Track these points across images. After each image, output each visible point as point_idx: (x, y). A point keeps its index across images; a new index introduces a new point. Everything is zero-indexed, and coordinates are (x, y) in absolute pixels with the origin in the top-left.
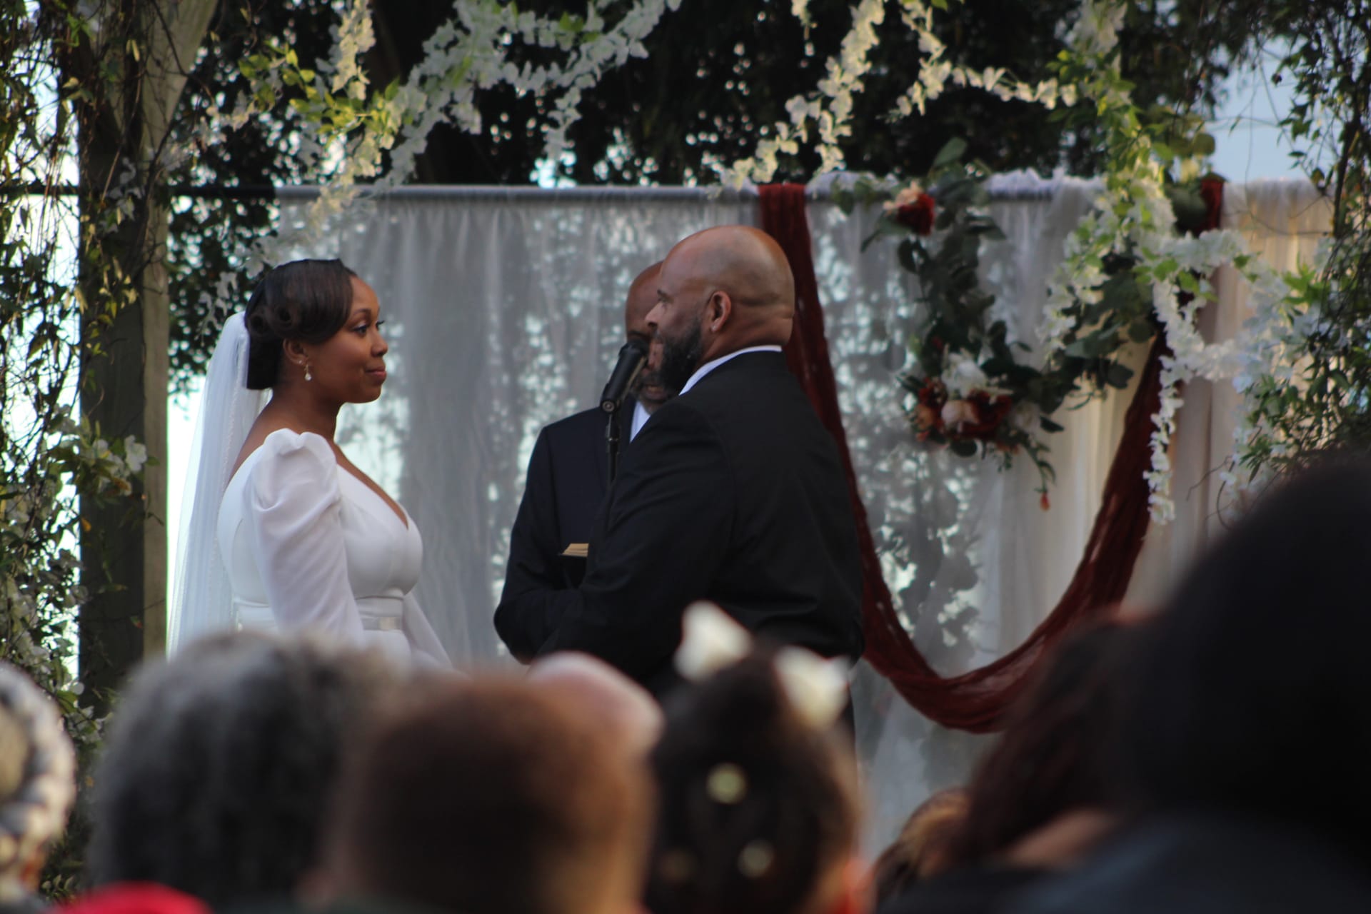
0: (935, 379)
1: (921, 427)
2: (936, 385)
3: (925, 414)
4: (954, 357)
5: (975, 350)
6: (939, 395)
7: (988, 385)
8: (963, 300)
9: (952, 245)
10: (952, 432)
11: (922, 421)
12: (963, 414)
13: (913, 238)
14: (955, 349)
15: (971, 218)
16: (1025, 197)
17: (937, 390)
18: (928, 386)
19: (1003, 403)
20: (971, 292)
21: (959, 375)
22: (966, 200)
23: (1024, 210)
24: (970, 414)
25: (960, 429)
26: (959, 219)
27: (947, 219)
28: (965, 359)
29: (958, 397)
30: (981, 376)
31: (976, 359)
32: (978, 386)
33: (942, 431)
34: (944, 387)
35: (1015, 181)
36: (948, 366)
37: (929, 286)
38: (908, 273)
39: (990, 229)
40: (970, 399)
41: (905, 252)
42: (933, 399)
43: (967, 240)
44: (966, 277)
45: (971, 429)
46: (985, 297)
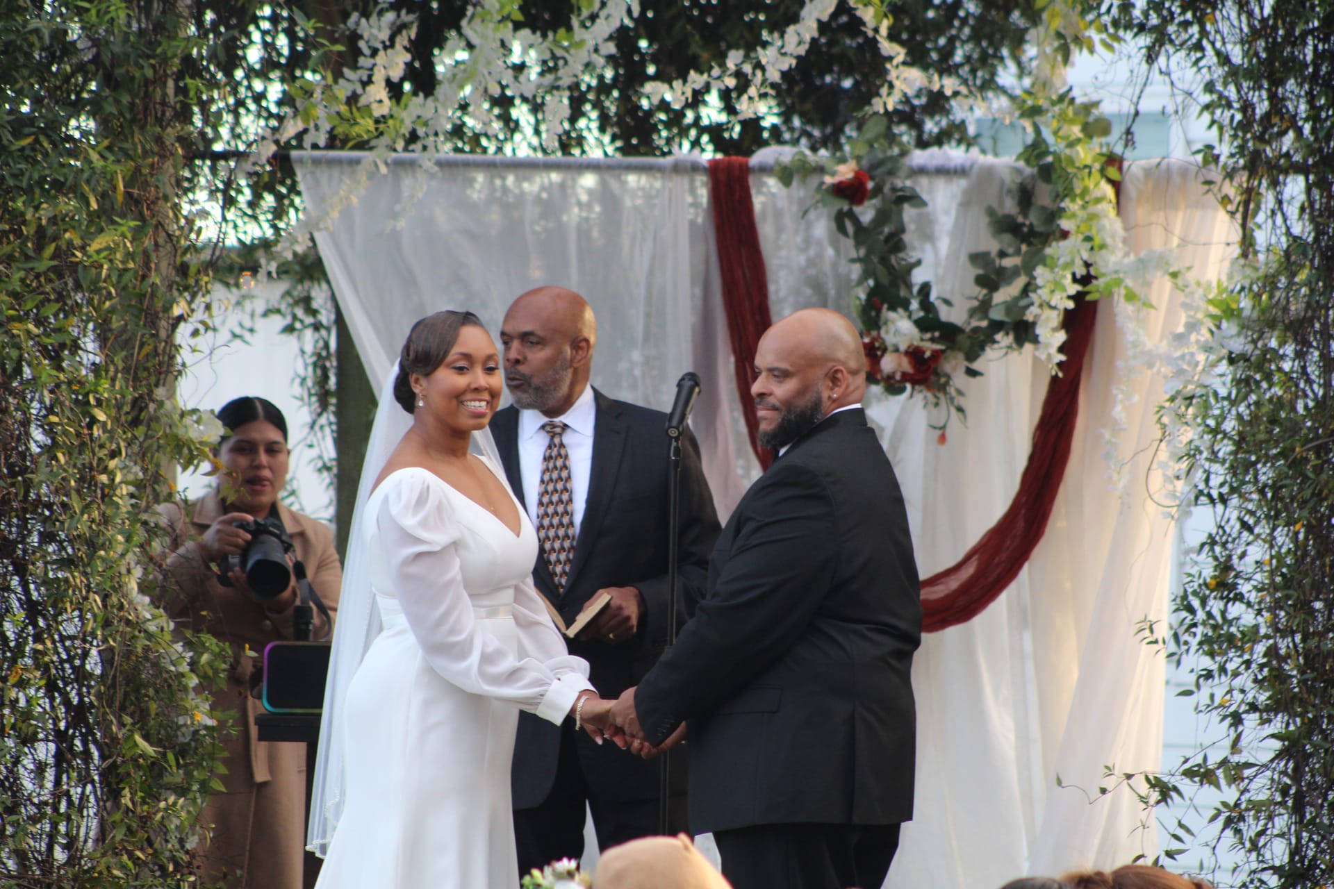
0: (874, 333)
2: (877, 340)
4: (892, 315)
5: (905, 304)
6: (879, 349)
7: (922, 340)
8: (893, 260)
9: (883, 216)
10: (889, 377)
12: (900, 365)
13: (846, 207)
14: (892, 308)
15: (897, 188)
16: (943, 171)
17: (877, 344)
18: (870, 341)
19: (937, 355)
20: (901, 255)
21: (897, 332)
22: (892, 173)
23: (941, 183)
24: (906, 366)
25: (898, 377)
26: (887, 189)
27: (878, 190)
28: (900, 316)
29: (897, 350)
30: (915, 332)
31: (910, 317)
32: (913, 341)
33: (879, 376)
34: (883, 341)
35: (933, 156)
36: (886, 324)
37: (862, 252)
38: (842, 238)
39: (912, 198)
40: (907, 353)
41: (840, 220)
42: (873, 352)
43: (894, 208)
44: (895, 243)
45: (906, 377)
46: (913, 260)
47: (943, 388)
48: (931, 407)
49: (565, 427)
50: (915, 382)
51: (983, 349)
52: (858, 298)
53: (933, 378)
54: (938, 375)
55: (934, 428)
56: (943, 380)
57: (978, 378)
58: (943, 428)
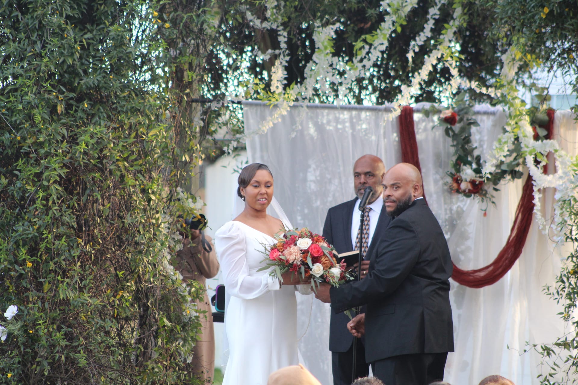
0: (458, 174)
1: (454, 189)
3: (455, 185)
4: (465, 167)
5: (470, 164)
7: (476, 177)
8: (466, 146)
9: (463, 130)
10: (464, 191)
11: (454, 187)
12: (467, 186)
13: (449, 127)
14: (464, 165)
15: (468, 119)
16: (486, 113)
17: (459, 178)
18: (457, 177)
19: (481, 183)
20: (470, 145)
21: (466, 174)
22: (466, 113)
24: (470, 187)
25: (467, 191)
26: (465, 119)
27: (461, 120)
28: (468, 168)
29: (466, 181)
30: (473, 174)
31: (472, 168)
32: (472, 177)
33: (461, 191)
34: (461, 177)
35: (483, 107)
36: (462, 170)
37: (455, 143)
38: (447, 137)
39: (475, 123)
40: (470, 182)
41: (447, 132)
42: (458, 181)
43: (467, 127)
44: (467, 140)
45: (470, 191)
46: (474, 146)
47: (485, 195)
48: (481, 202)
49: (371, 209)
50: (475, 193)
51: (499, 180)
52: (452, 161)
53: (480, 192)
54: (482, 190)
55: (482, 210)
56: (484, 192)
57: (498, 192)
58: (485, 210)
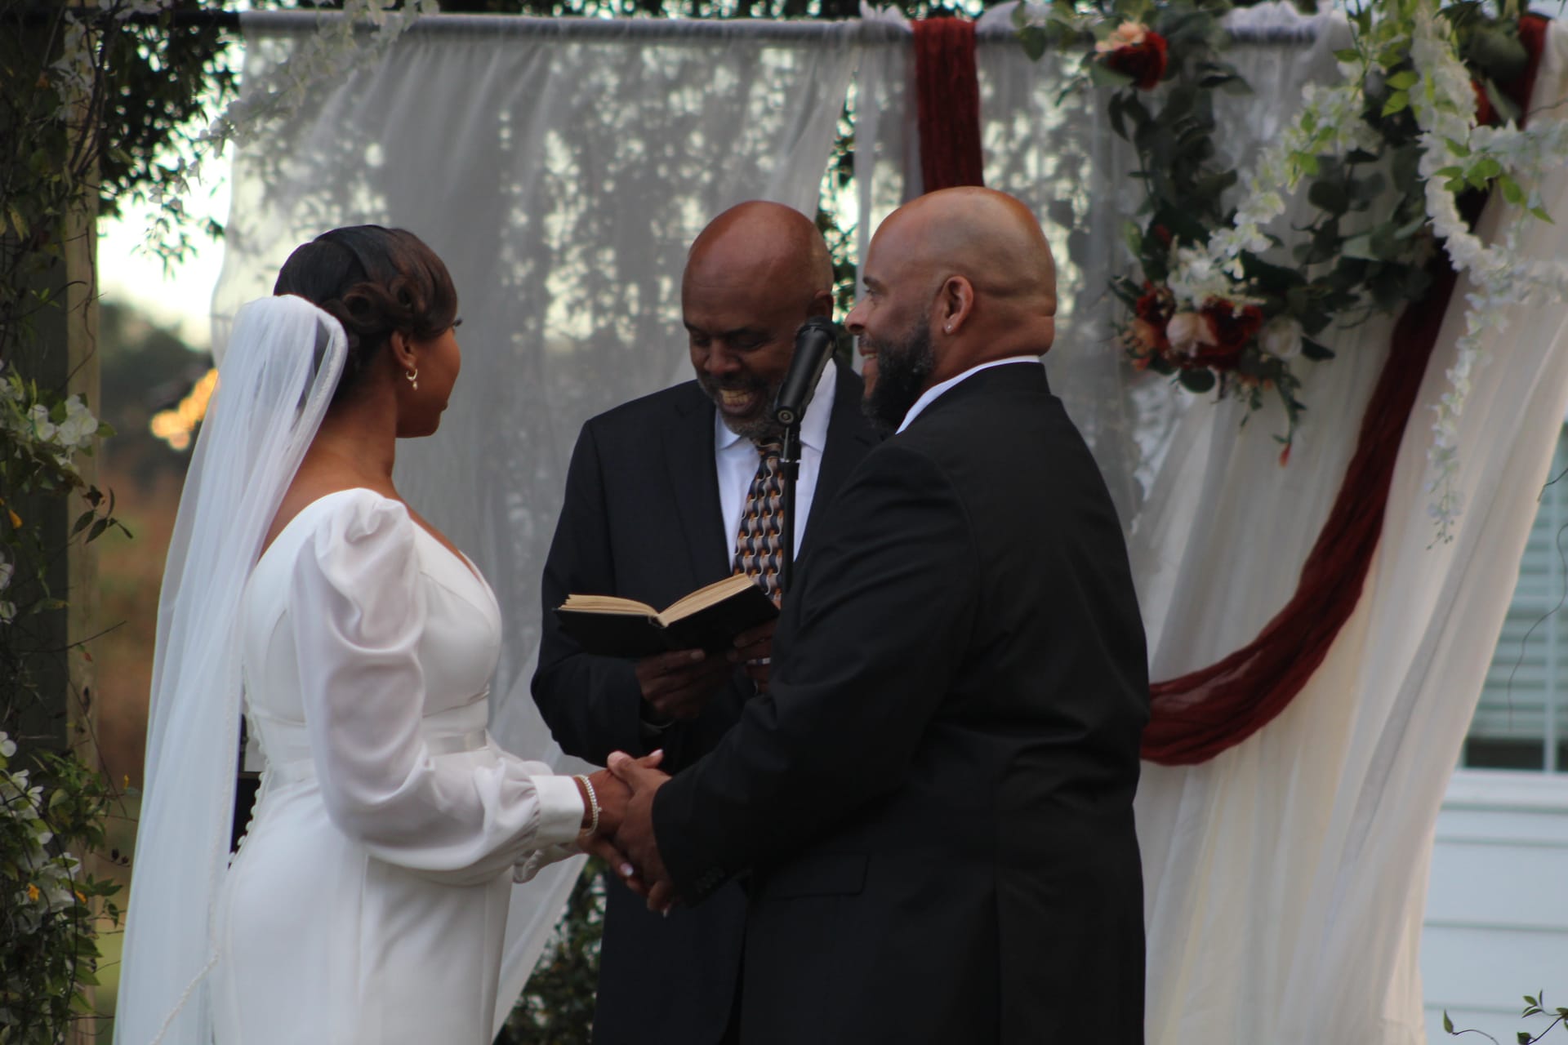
0: (1159, 284)
1: (1139, 351)
2: (1160, 291)
3: (1144, 333)
4: (1185, 253)
5: (1207, 237)
6: (1163, 305)
7: (1232, 292)
8: (1195, 175)
9: (1179, 102)
10: (1181, 359)
11: (1140, 343)
12: (1195, 331)
13: (1128, 90)
14: (1187, 242)
15: (1204, 66)
16: (1280, 40)
17: (1160, 298)
18: (1149, 293)
19: (1252, 318)
20: (1206, 164)
21: (1192, 277)
22: (1197, 40)
23: (1275, 56)
24: (1205, 333)
25: (1192, 353)
26: (1190, 64)
27: (1177, 65)
28: (1200, 256)
29: (1190, 308)
30: (1221, 279)
31: (1213, 255)
32: (1219, 294)
33: (1166, 355)
34: (1171, 293)
35: (1264, 16)
36: (1176, 267)
37: (1148, 162)
38: (1118, 140)
39: (1229, 80)
40: (1205, 311)
41: (1117, 109)
42: (1155, 311)
43: (1198, 95)
44: (1197, 146)
45: (1206, 354)
46: (1225, 171)
50: (1222, 365)
52: (1136, 229)
54: (1256, 349)
56: (1265, 359)
57: (1324, 364)
